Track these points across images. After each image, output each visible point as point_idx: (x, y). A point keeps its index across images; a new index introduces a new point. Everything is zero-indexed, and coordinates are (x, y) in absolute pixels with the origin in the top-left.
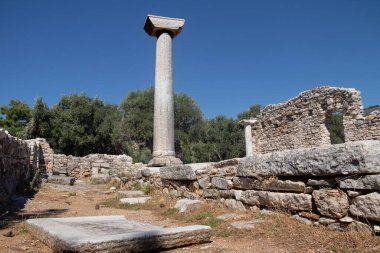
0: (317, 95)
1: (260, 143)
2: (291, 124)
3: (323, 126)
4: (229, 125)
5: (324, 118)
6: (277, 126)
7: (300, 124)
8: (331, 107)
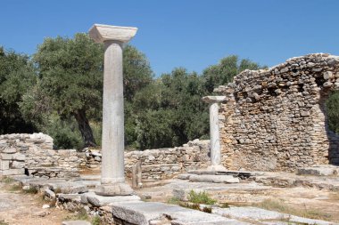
0: (311, 64)
1: (231, 122)
2: (273, 100)
3: (316, 107)
4: (191, 85)
5: (318, 96)
6: (254, 101)
7: (286, 101)
8: (329, 83)
